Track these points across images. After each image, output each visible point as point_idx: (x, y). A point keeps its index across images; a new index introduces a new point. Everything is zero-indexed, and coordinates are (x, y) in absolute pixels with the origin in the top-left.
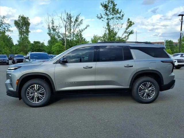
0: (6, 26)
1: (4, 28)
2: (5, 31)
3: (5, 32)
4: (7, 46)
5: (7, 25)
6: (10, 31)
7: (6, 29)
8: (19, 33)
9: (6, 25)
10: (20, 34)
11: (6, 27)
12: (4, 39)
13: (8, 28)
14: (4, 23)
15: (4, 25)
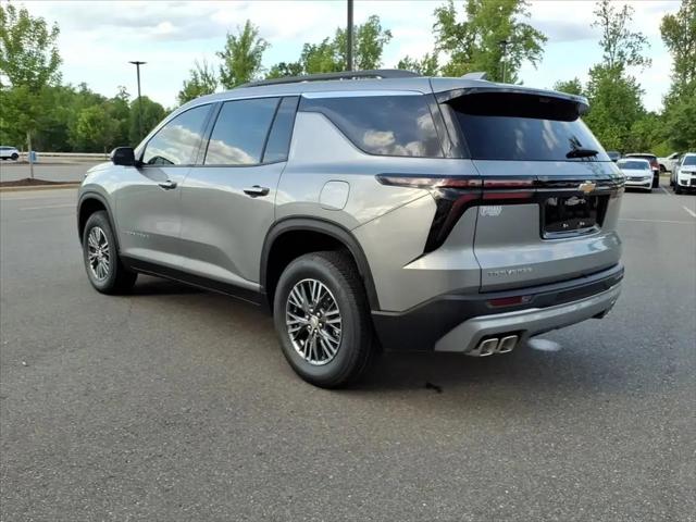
0: (630, 45)
1: (621, 54)
2: (621, 65)
3: (621, 67)
4: (617, 120)
5: (635, 39)
6: (640, 61)
7: (628, 57)
8: (674, 67)
9: (629, 40)
10: (677, 70)
11: (629, 49)
12: (608, 95)
13: (634, 51)
14: (622, 33)
15: (624, 40)
